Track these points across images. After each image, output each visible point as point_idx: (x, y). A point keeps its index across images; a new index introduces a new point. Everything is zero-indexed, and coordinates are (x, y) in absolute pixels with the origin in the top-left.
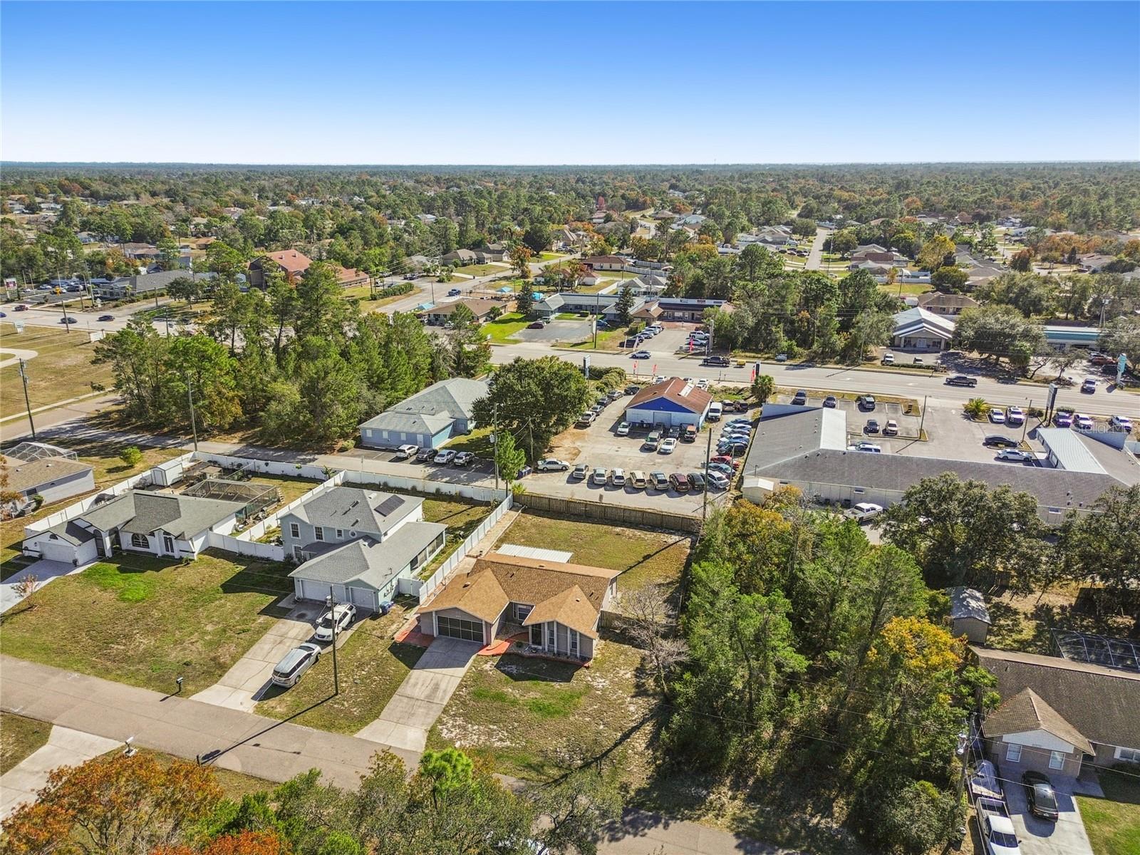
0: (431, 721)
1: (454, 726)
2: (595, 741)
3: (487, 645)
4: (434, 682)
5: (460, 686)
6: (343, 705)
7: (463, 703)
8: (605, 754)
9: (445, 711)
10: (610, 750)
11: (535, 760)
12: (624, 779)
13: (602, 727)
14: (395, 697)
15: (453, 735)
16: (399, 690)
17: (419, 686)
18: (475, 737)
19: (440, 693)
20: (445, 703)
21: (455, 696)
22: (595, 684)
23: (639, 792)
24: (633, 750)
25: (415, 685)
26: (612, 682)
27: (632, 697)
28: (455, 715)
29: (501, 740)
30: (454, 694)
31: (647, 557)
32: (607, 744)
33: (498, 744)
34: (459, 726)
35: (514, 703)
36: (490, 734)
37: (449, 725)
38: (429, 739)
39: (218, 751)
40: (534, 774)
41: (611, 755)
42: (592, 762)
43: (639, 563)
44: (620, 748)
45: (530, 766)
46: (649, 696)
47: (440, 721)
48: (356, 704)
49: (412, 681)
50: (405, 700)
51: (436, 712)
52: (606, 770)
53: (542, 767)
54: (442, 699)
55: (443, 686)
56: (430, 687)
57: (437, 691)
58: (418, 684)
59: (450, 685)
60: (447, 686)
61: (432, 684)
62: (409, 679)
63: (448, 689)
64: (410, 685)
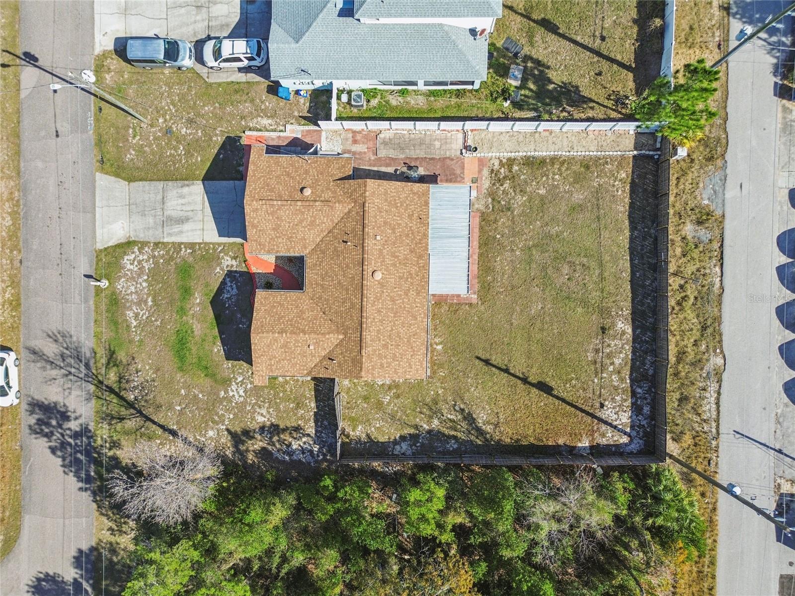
0: (142, 237)
1: (140, 262)
2: (159, 407)
4: (190, 214)
5: (192, 245)
6: (134, 137)
7: (172, 258)
8: (148, 419)
9: (156, 244)
10: (154, 423)
11: (121, 356)
12: (123, 442)
13: (178, 408)
14: (160, 184)
15: (129, 267)
16: (170, 183)
17: (181, 201)
18: (133, 289)
19: (176, 229)
20: (165, 240)
21: (178, 246)
22: (234, 387)
23: (115, 458)
24: (161, 444)
25: (182, 196)
26: (244, 403)
27: (228, 430)
28: (154, 257)
29: (136, 315)
30: (180, 244)
31: (544, 388)
32: (159, 418)
33: (130, 314)
34: (142, 269)
35: (182, 311)
36: (141, 302)
37: (141, 258)
38: (119, 246)
39: (36, 60)
40: (104, 361)
41: (148, 424)
42: (135, 408)
43: (525, 380)
44: (160, 432)
45: (111, 354)
46: (236, 446)
47: (143, 244)
48: (140, 150)
49: (186, 190)
50: (160, 197)
51: (151, 236)
52: (130, 424)
53: (115, 365)
54: (170, 235)
55: (186, 227)
56: (181, 214)
57: (179, 224)
58: (184, 198)
59: (190, 233)
60: (188, 231)
61: (186, 214)
62: (188, 185)
63: (184, 235)
64: (180, 191)
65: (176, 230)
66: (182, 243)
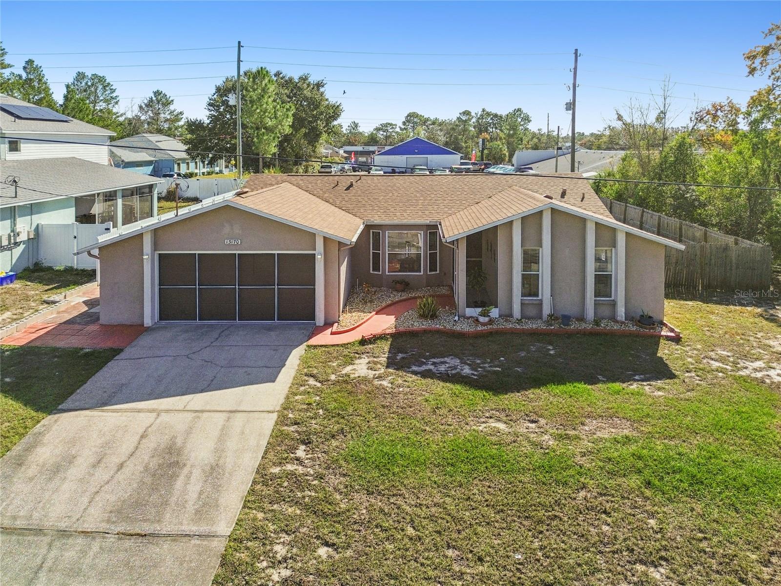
3: (328, 324)
4: (150, 444)
20: (224, 527)
25: (56, 470)
30: (262, 476)
56: (134, 468)
57: (174, 477)
58: (70, 460)
59: (232, 444)
60: (219, 451)
61: (144, 455)
62: (29, 449)
63: (229, 461)
64: (30, 473)
65: (194, 489)
66: (261, 470)
